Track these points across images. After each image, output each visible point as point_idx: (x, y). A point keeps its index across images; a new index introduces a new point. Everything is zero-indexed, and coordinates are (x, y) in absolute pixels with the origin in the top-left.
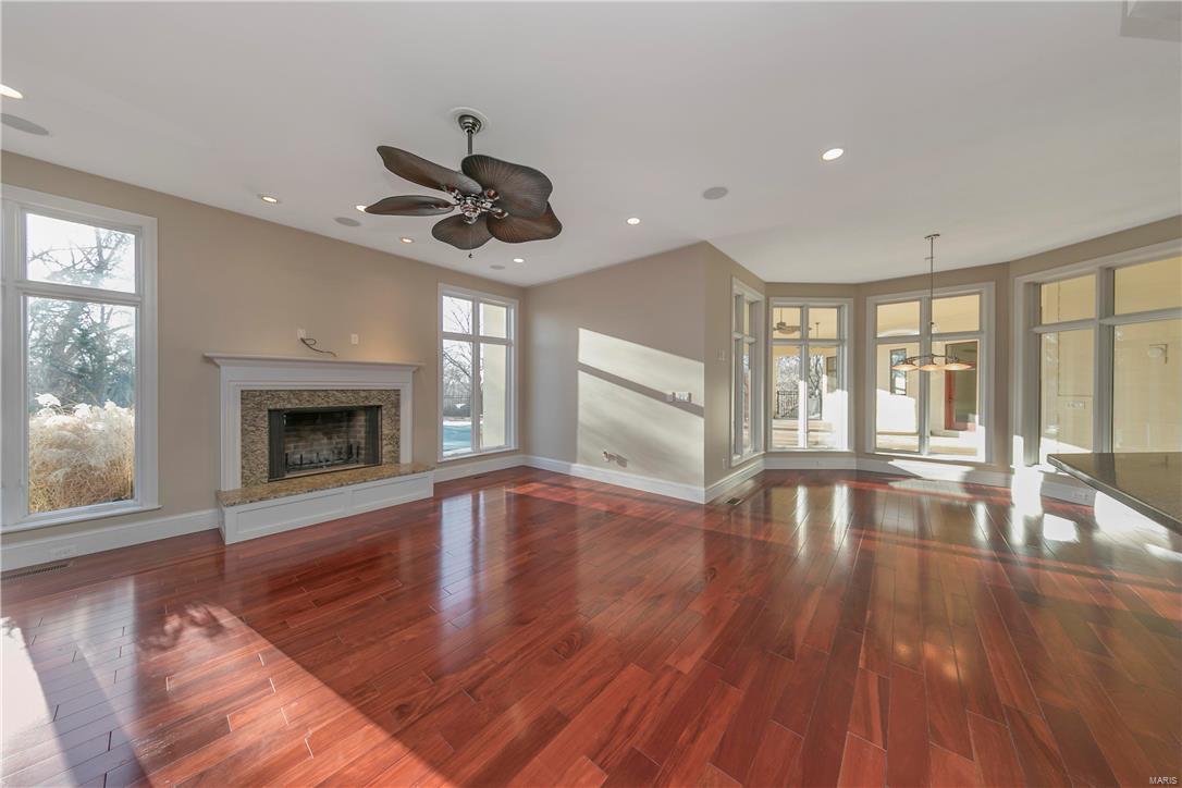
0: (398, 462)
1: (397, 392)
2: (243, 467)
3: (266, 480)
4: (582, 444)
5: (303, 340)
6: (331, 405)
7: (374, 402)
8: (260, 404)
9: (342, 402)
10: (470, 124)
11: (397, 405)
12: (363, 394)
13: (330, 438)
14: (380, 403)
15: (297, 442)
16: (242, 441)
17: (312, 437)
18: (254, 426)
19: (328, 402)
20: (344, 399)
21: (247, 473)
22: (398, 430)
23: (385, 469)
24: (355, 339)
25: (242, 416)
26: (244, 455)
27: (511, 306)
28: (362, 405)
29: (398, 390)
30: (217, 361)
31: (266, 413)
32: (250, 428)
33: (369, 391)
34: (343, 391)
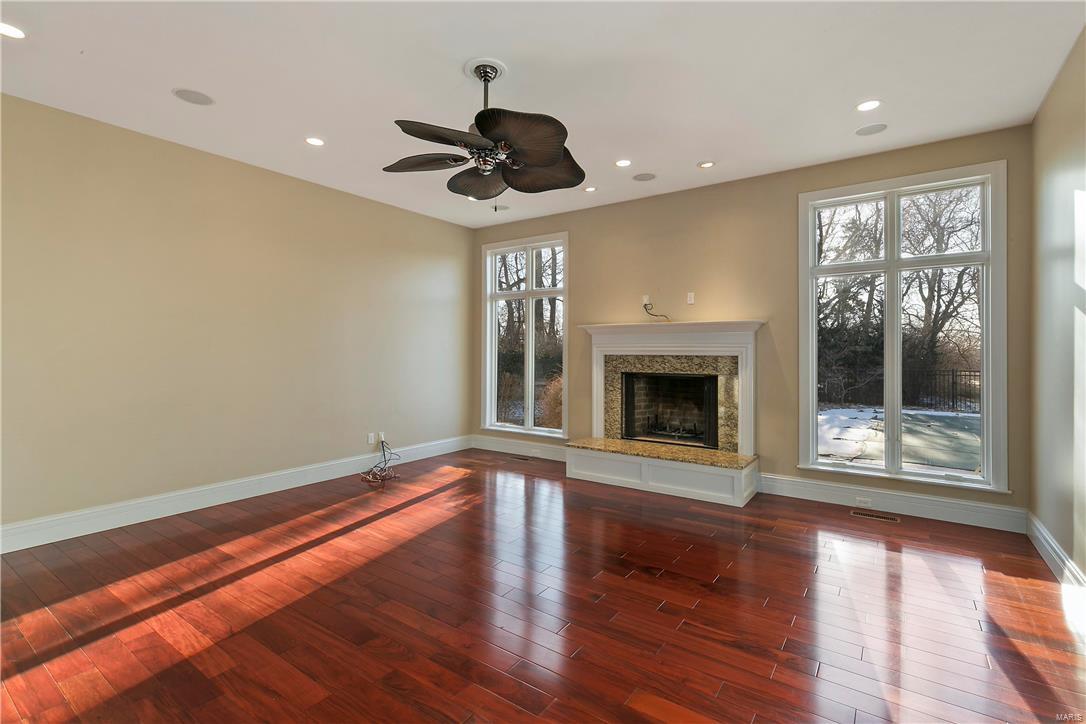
0: (736, 451)
1: (735, 360)
2: (606, 421)
3: (619, 436)
5: (644, 306)
6: (667, 371)
7: (709, 371)
8: (616, 367)
9: (676, 369)
10: (484, 73)
11: (735, 376)
12: (697, 361)
14: (714, 373)
16: (606, 398)
17: (684, 405)
18: (612, 386)
19: (664, 368)
20: (678, 366)
21: (609, 427)
24: (691, 297)
25: (606, 377)
26: (607, 411)
27: (987, 179)
28: (696, 373)
29: (737, 357)
30: (589, 331)
31: (620, 375)
32: (611, 388)
33: (703, 358)
34: (678, 357)
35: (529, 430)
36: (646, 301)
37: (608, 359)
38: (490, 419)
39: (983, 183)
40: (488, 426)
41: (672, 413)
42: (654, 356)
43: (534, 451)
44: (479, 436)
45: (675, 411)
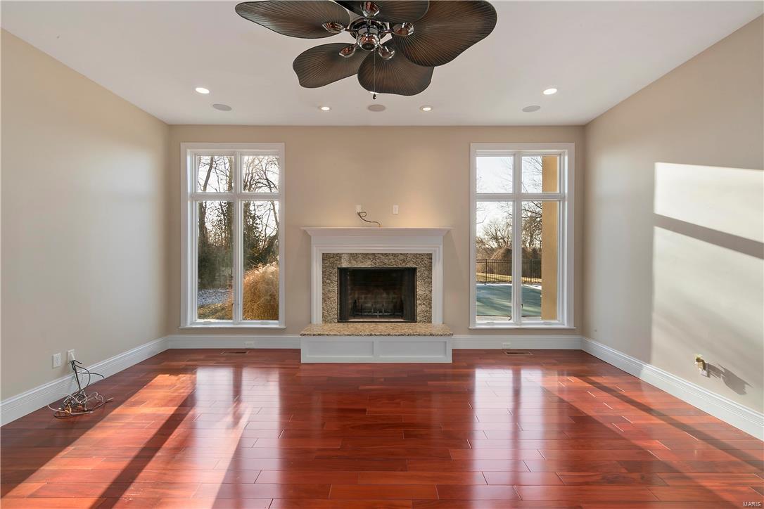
0: (430, 322)
1: (430, 256)
2: (323, 309)
3: (336, 321)
4: (659, 337)
5: (359, 214)
6: (377, 265)
7: (410, 265)
8: (333, 263)
9: (389, 265)
11: (429, 268)
12: (401, 257)
13: (388, 294)
14: (414, 266)
15: (367, 294)
16: (323, 289)
17: (376, 291)
18: (330, 279)
19: (375, 263)
20: (386, 261)
21: (326, 314)
22: (431, 292)
23: (418, 327)
24: (396, 209)
25: (323, 272)
26: (324, 300)
27: (564, 152)
28: (400, 266)
29: (431, 254)
30: (309, 233)
31: (336, 270)
32: (327, 281)
33: (406, 255)
34: (386, 255)
35: (239, 324)
36: (359, 209)
37: (326, 257)
38: (192, 319)
39: (560, 155)
40: (189, 325)
41: (365, 298)
42: (367, 254)
43: (247, 342)
44: (177, 336)
45: (369, 296)
